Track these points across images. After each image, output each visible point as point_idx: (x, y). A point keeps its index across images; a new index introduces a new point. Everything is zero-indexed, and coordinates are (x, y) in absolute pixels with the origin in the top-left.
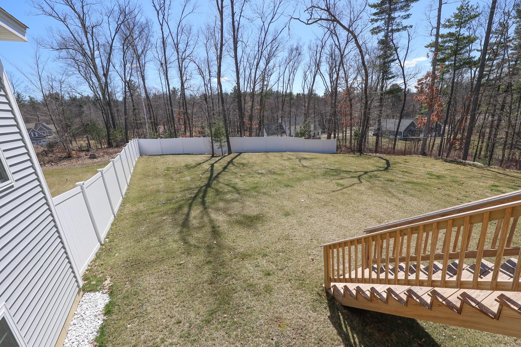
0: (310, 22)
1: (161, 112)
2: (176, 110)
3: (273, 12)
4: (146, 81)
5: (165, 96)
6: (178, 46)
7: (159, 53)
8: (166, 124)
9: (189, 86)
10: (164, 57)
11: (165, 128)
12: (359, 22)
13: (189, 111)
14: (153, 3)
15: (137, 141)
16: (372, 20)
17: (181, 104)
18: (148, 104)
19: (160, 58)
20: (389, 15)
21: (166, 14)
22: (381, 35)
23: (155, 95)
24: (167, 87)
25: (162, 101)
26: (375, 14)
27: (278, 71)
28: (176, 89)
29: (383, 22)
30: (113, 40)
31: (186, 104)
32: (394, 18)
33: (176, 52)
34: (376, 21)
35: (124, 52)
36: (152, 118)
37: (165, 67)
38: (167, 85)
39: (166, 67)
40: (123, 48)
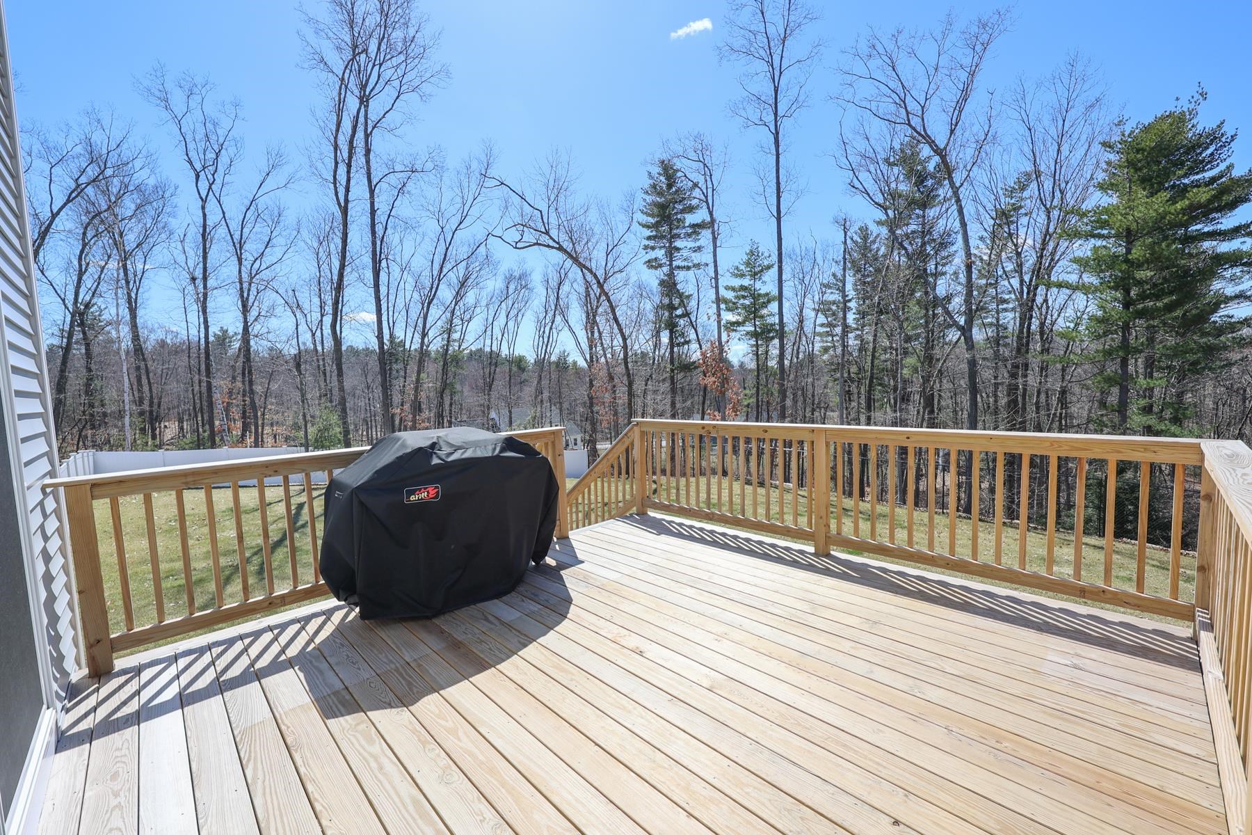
0: (519, 245)
1: (174, 387)
2: (221, 383)
3: (461, 211)
4: (140, 312)
5: (194, 350)
6: (241, 248)
7: (191, 253)
8: (186, 417)
9: (266, 330)
10: (201, 265)
11: (181, 428)
12: (622, 247)
13: (258, 388)
14: (187, 155)
15: (91, 458)
16: (646, 247)
17: (239, 371)
18: (138, 368)
19: (191, 264)
20: (671, 243)
21: (219, 181)
22: (661, 273)
23: (163, 344)
24: (202, 330)
25: (182, 362)
26: (649, 238)
27: (484, 315)
28: (231, 333)
29: (663, 251)
30: (54, 216)
31: (250, 373)
32: (678, 249)
33: (235, 259)
34: (653, 248)
35: (84, 245)
36: (146, 402)
37: (201, 286)
38: (202, 326)
39: (205, 287)
40: (84, 234)
